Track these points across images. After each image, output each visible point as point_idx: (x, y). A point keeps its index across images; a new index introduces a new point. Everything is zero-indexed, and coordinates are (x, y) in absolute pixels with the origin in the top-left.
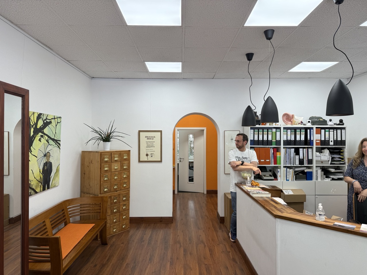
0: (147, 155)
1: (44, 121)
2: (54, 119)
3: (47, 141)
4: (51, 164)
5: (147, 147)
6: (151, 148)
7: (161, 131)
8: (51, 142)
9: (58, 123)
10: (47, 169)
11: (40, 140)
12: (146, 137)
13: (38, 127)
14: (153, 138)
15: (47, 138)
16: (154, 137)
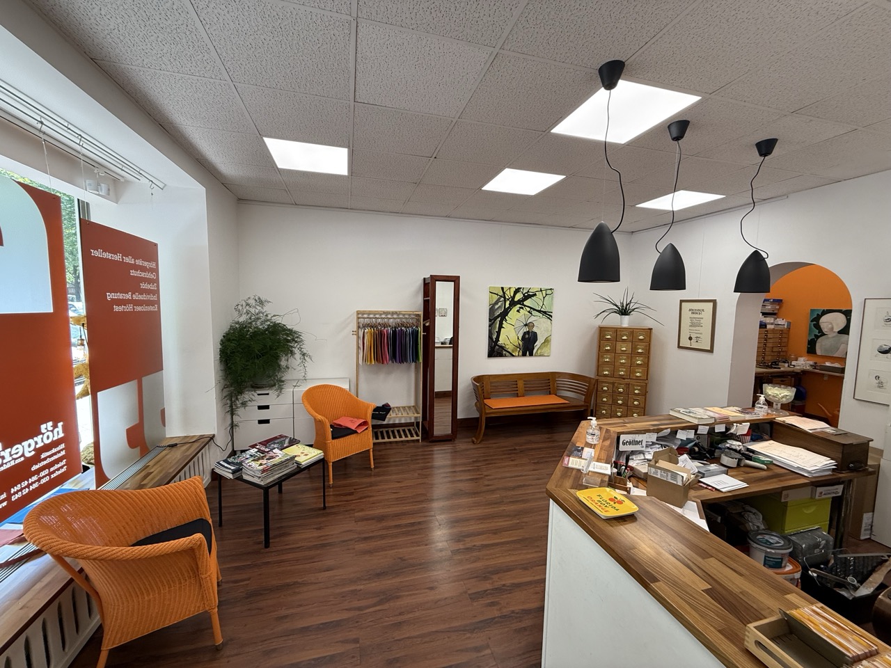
0: (690, 338)
1: (524, 295)
2: (541, 291)
3: (529, 312)
4: (535, 335)
5: (691, 326)
6: (697, 328)
7: (714, 302)
8: (534, 312)
9: (546, 295)
10: (529, 338)
11: (518, 311)
12: (690, 310)
13: (516, 299)
14: (700, 311)
15: (528, 309)
16: (703, 310)
